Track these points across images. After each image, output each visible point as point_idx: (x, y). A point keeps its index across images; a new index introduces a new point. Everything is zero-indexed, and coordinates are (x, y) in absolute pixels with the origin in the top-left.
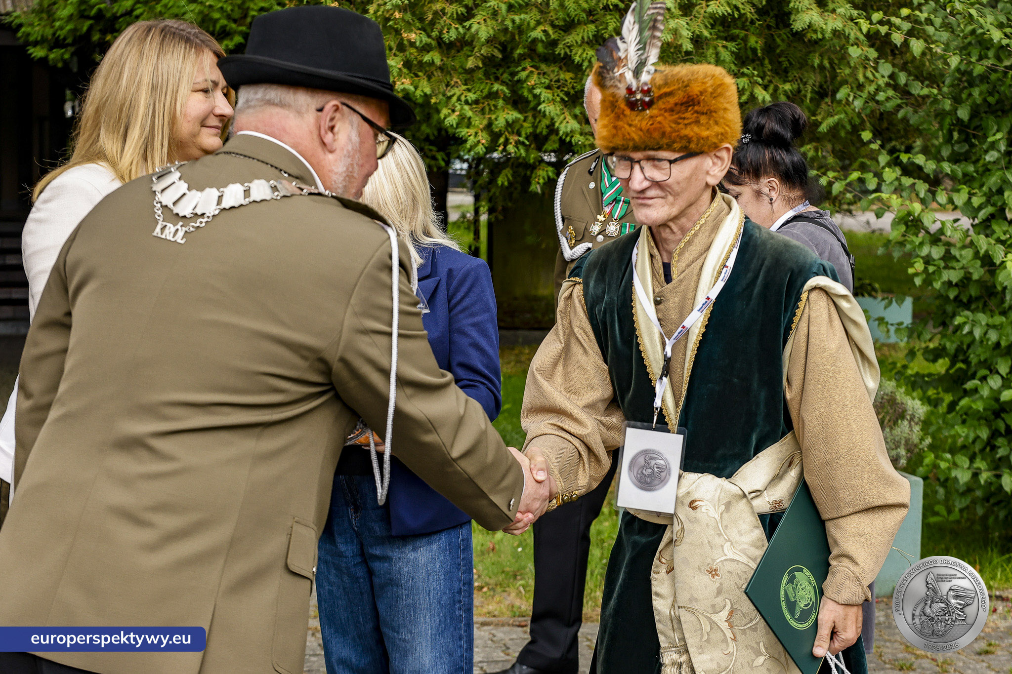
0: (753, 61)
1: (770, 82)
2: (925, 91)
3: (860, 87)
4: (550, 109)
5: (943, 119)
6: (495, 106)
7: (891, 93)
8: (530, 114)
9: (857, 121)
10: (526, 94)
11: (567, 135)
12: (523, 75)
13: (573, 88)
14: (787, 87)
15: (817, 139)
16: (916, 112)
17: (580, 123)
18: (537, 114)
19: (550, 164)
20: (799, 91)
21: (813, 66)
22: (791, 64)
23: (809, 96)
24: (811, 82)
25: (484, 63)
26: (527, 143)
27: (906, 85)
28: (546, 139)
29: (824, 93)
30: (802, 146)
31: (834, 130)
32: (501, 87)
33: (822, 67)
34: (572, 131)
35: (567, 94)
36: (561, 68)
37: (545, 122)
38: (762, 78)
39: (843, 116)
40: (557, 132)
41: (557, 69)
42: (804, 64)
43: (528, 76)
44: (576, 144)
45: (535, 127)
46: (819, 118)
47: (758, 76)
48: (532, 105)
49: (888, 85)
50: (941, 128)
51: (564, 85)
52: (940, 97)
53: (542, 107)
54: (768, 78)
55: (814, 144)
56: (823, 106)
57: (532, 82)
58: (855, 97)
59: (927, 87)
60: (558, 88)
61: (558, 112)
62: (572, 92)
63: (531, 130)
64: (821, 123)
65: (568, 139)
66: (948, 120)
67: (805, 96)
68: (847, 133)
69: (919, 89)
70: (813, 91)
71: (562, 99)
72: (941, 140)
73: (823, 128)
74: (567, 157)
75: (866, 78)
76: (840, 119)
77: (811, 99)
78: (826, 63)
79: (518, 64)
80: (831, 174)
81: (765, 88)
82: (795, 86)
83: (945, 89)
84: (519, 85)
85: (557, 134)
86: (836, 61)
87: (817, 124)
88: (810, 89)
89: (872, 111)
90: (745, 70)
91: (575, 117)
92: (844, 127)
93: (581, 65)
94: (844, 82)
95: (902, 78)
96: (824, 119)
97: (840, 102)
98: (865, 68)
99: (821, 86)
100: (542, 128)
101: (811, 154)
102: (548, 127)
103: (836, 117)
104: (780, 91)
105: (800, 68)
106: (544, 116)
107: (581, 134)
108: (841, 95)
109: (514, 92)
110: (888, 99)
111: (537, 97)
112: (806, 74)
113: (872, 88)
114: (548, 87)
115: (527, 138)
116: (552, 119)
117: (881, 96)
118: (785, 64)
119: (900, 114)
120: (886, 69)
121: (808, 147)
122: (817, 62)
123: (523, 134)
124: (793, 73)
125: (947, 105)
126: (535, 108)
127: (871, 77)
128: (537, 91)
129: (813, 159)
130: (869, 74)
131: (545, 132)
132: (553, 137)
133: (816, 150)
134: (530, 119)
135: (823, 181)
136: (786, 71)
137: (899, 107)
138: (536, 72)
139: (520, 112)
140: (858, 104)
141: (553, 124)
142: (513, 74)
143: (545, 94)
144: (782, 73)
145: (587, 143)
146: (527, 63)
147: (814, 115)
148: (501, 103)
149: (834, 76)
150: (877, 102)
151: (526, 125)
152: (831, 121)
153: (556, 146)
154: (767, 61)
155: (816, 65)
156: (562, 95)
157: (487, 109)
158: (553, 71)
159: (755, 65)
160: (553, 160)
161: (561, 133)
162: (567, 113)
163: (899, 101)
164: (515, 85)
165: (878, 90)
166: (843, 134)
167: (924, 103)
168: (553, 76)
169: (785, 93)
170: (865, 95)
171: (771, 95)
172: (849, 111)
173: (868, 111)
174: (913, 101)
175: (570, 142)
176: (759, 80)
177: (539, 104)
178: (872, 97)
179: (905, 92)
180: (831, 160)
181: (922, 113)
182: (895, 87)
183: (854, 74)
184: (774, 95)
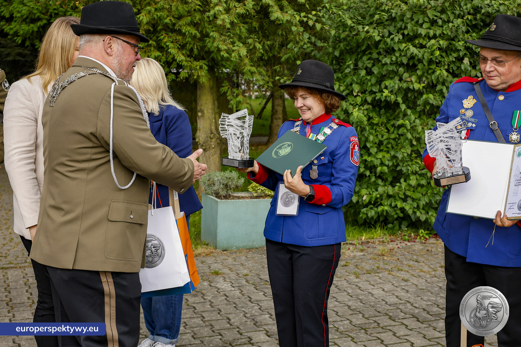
0: (255, 32)
1: (262, 40)
2: (322, 44)
3: (298, 43)
4: (173, 51)
5: (329, 56)
6: (150, 50)
7: (309, 45)
8: (165, 53)
9: (296, 56)
10: (163, 45)
11: (180, 62)
12: (162, 37)
13: (182, 42)
14: (269, 43)
15: (280, 63)
16: (319, 53)
17: (185, 57)
18: (168, 53)
19: (174, 73)
20: (273, 44)
21: (279, 35)
22: (269, 33)
23: (277, 46)
24: (278, 41)
25: (145, 32)
26: (163, 65)
27: (315, 42)
28: (172, 63)
29: (283, 45)
30: (274, 66)
31: (287, 60)
32: (153, 42)
33: (282, 35)
34: (182, 60)
35: (180, 45)
36: (177, 34)
37: (171, 56)
38: (258, 39)
39: (290, 54)
40: (176, 60)
41: (175, 35)
42: (275, 33)
43: (164, 38)
44: (184, 65)
45: (167, 58)
46: (281, 55)
47: (257, 38)
48: (166, 49)
49: (308, 42)
50: (329, 59)
51: (179, 41)
52: (328, 47)
53: (169, 50)
54: (260, 39)
55: (279, 65)
56: (283, 50)
57: (165, 40)
58: (295, 47)
59: (323, 43)
60: (176, 42)
61: (176, 52)
62: (182, 44)
63: (165, 60)
64: (282, 57)
65: (180, 63)
66: (331, 56)
67: (276, 46)
68: (292, 61)
69: (319, 44)
70: (279, 44)
71: (178, 47)
72: (329, 64)
73: (283, 59)
74: (181, 70)
75: (300, 39)
76: (290, 56)
77: (278, 48)
78: (284, 33)
79: (160, 33)
80: (285, 78)
81: (260, 43)
82: (272, 42)
83: (330, 44)
84: (160, 41)
85: (176, 61)
86: (288, 32)
87: (280, 58)
88: (277, 43)
89: (302, 52)
90: (252, 36)
91: (183, 54)
92: (291, 59)
93: (185, 33)
94: (291, 41)
95: (313, 39)
96: (283, 55)
97: (289, 49)
98: (299, 35)
99: (282, 42)
100: (170, 59)
101: (278, 69)
102: (172, 58)
103: (288, 55)
104: (266, 44)
105: (274, 35)
106: (171, 54)
107: (186, 61)
108: (289, 46)
109: (158, 44)
110: (308, 47)
111: (167, 46)
112: (276, 38)
113: (302, 43)
114: (172, 42)
115: (164, 63)
116: (174, 55)
117: (305, 47)
118: (268, 33)
119: (313, 54)
120: (306, 36)
121: (277, 67)
122: (280, 33)
123: (162, 61)
124: (271, 37)
125: (331, 50)
126: (167, 51)
127: (302, 39)
128: (168, 44)
129: (279, 71)
130: (301, 38)
131: (171, 61)
132: (174, 63)
133: (280, 68)
134: (165, 55)
136: (268, 36)
137: (312, 51)
138: (167, 36)
139: (161, 52)
140: (296, 50)
141: (174, 57)
142: (158, 37)
143: (171, 45)
144: (266, 37)
145: (188, 65)
146: (163, 32)
147: (279, 54)
148: (152, 49)
149: (287, 39)
150: (304, 49)
151: (163, 57)
152: (286, 56)
153: (176, 66)
154: (260, 32)
155: (280, 34)
156: (178, 45)
157: (147, 51)
158: (174, 36)
159: (255, 34)
160: (175, 71)
161: (177, 61)
162: (180, 53)
163: (312, 49)
164: (158, 42)
165: (304, 44)
166: (291, 61)
167: (322, 49)
168: (174, 38)
169: (268, 45)
170: (299, 46)
171: (262, 46)
172: (293, 53)
173: (300, 52)
174: (318, 48)
175: (181, 64)
176: (257, 40)
177: (168, 49)
178: (302, 47)
179: (314, 44)
180: (286, 72)
181: (321, 53)
182: (311, 43)
183: (295, 38)
184: (263, 46)
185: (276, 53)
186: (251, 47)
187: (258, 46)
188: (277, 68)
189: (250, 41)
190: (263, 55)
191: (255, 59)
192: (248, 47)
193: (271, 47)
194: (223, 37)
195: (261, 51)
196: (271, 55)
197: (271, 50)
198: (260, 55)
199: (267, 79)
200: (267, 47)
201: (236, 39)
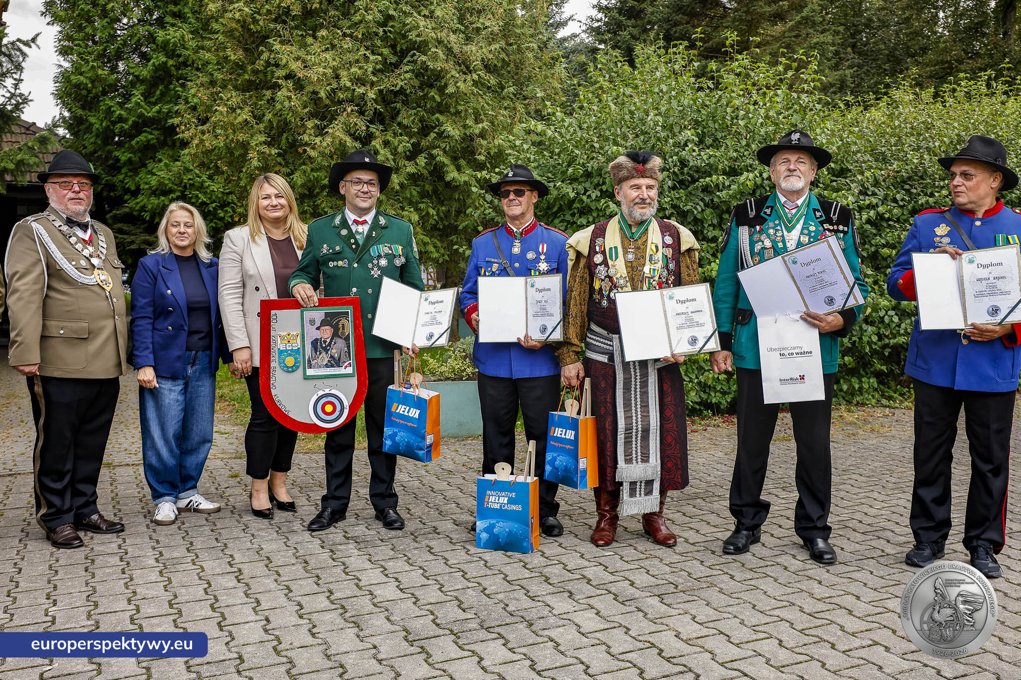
0: (428, 196)
1: (436, 206)
14: (444, 208)
20: (449, 210)
21: (455, 199)
22: (445, 198)
23: (454, 213)
24: (454, 206)
29: (460, 211)
31: (465, 228)
33: (459, 199)
38: (432, 204)
42: (451, 198)
47: (430, 203)
54: (434, 204)
56: (460, 217)
58: (474, 213)
67: (452, 213)
73: (460, 227)
78: (461, 197)
81: (434, 208)
82: (447, 208)
86: (466, 195)
87: (457, 226)
88: (454, 209)
90: (424, 200)
94: (470, 206)
97: (468, 215)
99: (459, 208)
104: (440, 210)
108: (469, 211)
112: (452, 203)
113: (482, 209)
118: (442, 198)
122: (457, 197)
124: (446, 202)
135: (461, 250)
136: (443, 201)
142: (314, 202)
147: (456, 221)
149: (465, 205)
152: (464, 224)
154: (434, 196)
159: (428, 198)
169: (443, 211)
184: (438, 212)
185: (452, 222)
186: (424, 213)
187: (432, 212)
188: (453, 238)
189: (422, 206)
190: (437, 223)
191: (429, 227)
192: (419, 215)
193: (447, 214)
194: (391, 201)
195: (436, 218)
196: (447, 223)
197: (446, 217)
198: (434, 222)
199: (442, 251)
200: (442, 214)
201: (405, 204)
